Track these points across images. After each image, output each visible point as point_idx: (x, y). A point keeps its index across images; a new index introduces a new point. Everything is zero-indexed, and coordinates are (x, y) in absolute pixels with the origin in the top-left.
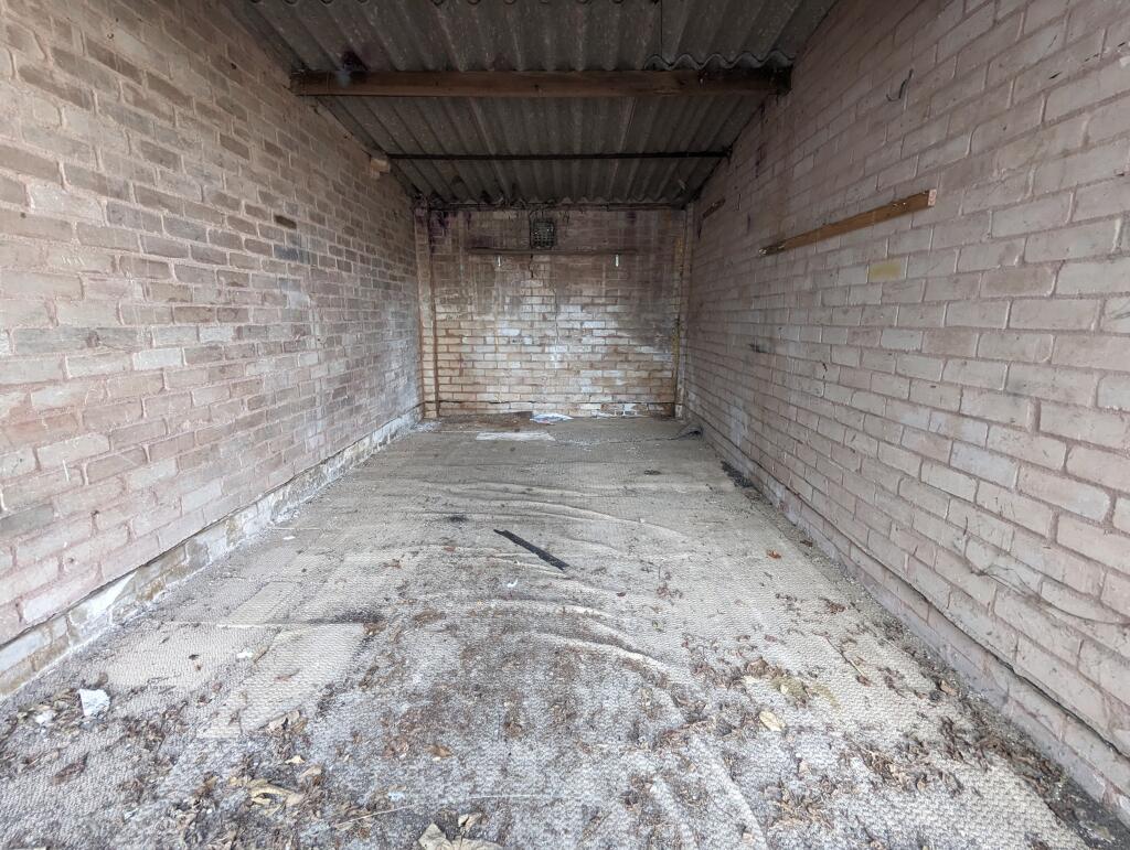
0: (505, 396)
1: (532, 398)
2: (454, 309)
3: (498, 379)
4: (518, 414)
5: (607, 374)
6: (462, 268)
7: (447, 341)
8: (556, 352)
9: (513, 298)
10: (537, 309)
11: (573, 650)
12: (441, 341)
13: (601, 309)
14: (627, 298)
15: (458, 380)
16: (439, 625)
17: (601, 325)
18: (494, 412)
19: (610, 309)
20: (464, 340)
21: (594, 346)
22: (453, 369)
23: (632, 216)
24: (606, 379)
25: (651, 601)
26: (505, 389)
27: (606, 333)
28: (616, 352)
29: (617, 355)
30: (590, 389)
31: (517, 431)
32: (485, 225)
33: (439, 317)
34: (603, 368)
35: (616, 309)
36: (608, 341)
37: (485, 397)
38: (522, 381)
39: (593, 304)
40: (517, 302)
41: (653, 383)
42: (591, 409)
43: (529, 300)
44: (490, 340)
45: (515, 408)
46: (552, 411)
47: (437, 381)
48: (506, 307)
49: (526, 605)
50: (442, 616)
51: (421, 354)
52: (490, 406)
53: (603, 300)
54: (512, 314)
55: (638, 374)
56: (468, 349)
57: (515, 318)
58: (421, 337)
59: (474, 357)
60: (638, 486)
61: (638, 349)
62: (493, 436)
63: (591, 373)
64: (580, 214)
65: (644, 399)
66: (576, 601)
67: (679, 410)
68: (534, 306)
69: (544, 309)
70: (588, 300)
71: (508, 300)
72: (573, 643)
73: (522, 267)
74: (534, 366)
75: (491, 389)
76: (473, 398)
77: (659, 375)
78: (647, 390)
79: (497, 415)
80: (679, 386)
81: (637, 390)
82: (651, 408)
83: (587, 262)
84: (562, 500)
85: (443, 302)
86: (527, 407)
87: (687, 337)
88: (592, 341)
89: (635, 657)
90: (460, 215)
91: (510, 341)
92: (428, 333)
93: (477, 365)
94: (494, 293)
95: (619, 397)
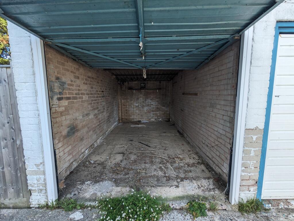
0: (135, 118)
1: (141, 118)
2: (125, 100)
3: (134, 114)
4: (138, 121)
5: (156, 113)
6: (127, 92)
7: (124, 107)
8: (146, 109)
9: (137, 98)
10: (142, 100)
11: (152, 156)
12: (122, 107)
13: (155, 100)
14: (160, 98)
15: (126, 114)
16: (133, 154)
17: (154, 103)
18: (133, 121)
19: (156, 100)
20: (127, 107)
21: (153, 107)
22: (125, 112)
23: (160, 82)
24: (156, 114)
25: (163, 151)
26: (135, 116)
27: (156, 105)
28: (158, 108)
29: (158, 109)
30: (153, 116)
31: (138, 125)
32: (131, 84)
33: (122, 102)
34: (155, 112)
35: (158, 100)
36: (156, 106)
37: (131, 118)
38: (139, 114)
39: (153, 99)
40: (138, 99)
41: (165, 114)
42: (153, 120)
43: (140, 99)
44: (132, 106)
45: (137, 120)
46: (145, 120)
47: (122, 115)
48: (136, 100)
49: (145, 151)
50: (133, 153)
51: (119, 109)
52: (132, 120)
53: (155, 98)
54: (136, 101)
55: (162, 113)
56: (128, 108)
57: (137, 102)
58: (119, 106)
59: (129, 110)
60: (162, 135)
61: (162, 108)
62: (134, 126)
63: (153, 113)
64: (150, 82)
65: (163, 118)
66: (152, 151)
67: (171, 120)
68: (141, 100)
69: (143, 100)
70: (152, 98)
71: (136, 99)
72: (152, 155)
73: (139, 92)
74: (141, 111)
75: (132, 116)
76: (129, 118)
77: (166, 113)
78: (164, 116)
79: (134, 121)
80: (171, 115)
81: (162, 116)
82: (165, 119)
83: (151, 91)
84: (149, 137)
85: (123, 99)
86: (140, 120)
87: (172, 105)
88: (153, 106)
89: (161, 156)
90: (127, 82)
91: (136, 107)
92: (120, 105)
93: (130, 111)
94: (133, 97)
95: (159, 117)
